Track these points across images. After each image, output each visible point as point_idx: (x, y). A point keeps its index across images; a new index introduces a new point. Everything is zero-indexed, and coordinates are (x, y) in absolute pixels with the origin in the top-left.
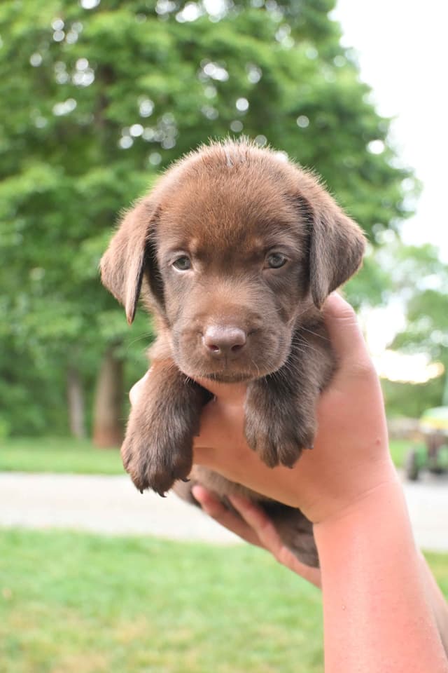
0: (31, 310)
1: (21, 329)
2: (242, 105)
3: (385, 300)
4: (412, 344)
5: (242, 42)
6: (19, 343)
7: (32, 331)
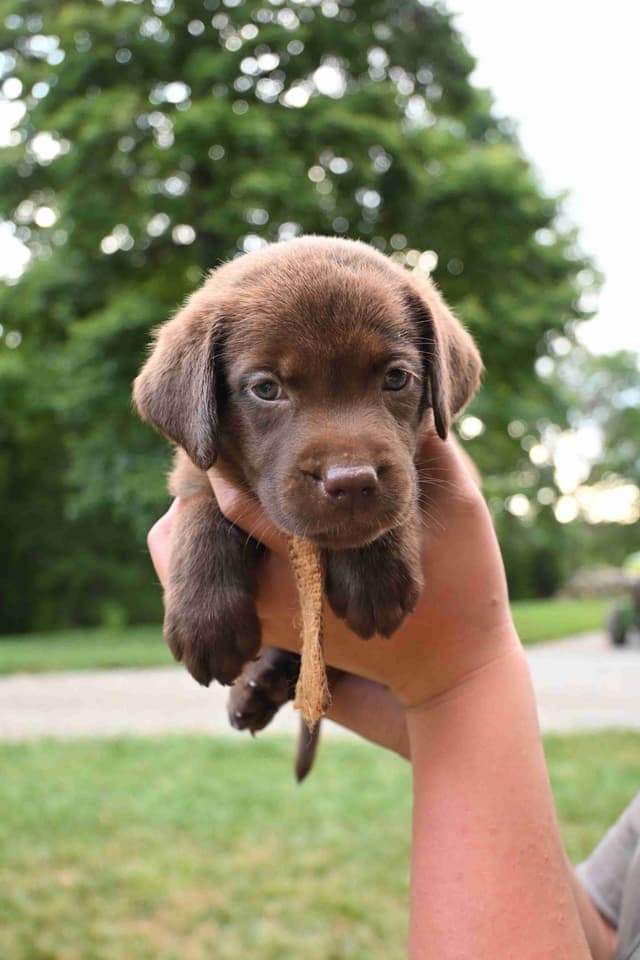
0: (132, 470)
1: (119, 493)
2: (370, 199)
3: (573, 424)
4: (614, 475)
5: (362, 123)
6: (119, 512)
7: (131, 496)
